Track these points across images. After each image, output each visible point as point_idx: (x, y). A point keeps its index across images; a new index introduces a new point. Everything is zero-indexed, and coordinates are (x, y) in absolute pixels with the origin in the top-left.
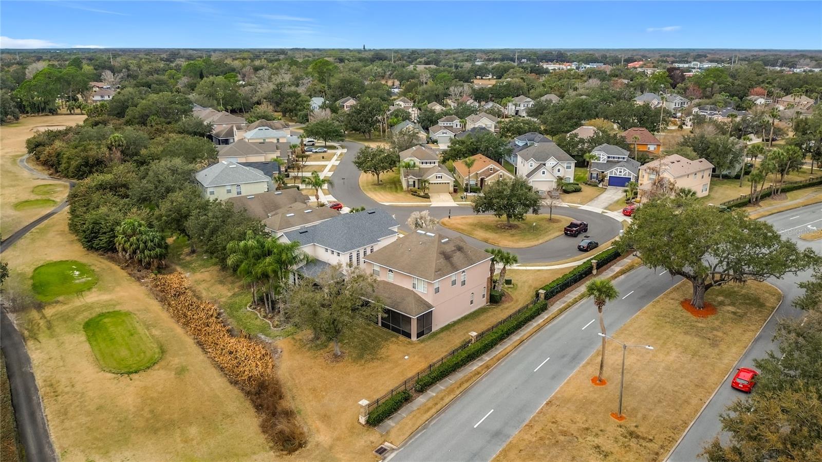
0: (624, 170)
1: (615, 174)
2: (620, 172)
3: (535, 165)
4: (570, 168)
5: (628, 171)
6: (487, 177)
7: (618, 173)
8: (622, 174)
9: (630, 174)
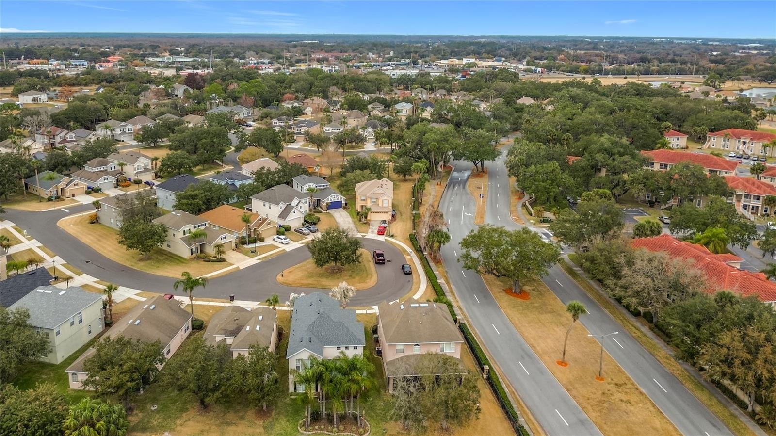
0: (337, 196)
1: (331, 200)
2: (334, 198)
3: (283, 207)
4: (306, 203)
5: (339, 196)
6: (258, 227)
7: (333, 199)
8: (336, 199)
9: (341, 198)
